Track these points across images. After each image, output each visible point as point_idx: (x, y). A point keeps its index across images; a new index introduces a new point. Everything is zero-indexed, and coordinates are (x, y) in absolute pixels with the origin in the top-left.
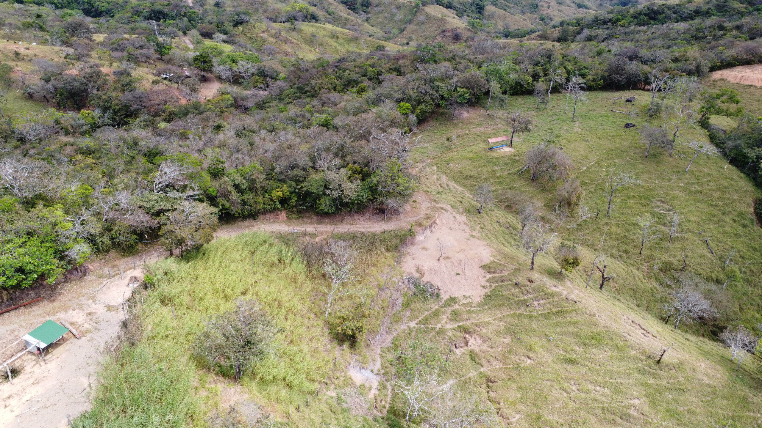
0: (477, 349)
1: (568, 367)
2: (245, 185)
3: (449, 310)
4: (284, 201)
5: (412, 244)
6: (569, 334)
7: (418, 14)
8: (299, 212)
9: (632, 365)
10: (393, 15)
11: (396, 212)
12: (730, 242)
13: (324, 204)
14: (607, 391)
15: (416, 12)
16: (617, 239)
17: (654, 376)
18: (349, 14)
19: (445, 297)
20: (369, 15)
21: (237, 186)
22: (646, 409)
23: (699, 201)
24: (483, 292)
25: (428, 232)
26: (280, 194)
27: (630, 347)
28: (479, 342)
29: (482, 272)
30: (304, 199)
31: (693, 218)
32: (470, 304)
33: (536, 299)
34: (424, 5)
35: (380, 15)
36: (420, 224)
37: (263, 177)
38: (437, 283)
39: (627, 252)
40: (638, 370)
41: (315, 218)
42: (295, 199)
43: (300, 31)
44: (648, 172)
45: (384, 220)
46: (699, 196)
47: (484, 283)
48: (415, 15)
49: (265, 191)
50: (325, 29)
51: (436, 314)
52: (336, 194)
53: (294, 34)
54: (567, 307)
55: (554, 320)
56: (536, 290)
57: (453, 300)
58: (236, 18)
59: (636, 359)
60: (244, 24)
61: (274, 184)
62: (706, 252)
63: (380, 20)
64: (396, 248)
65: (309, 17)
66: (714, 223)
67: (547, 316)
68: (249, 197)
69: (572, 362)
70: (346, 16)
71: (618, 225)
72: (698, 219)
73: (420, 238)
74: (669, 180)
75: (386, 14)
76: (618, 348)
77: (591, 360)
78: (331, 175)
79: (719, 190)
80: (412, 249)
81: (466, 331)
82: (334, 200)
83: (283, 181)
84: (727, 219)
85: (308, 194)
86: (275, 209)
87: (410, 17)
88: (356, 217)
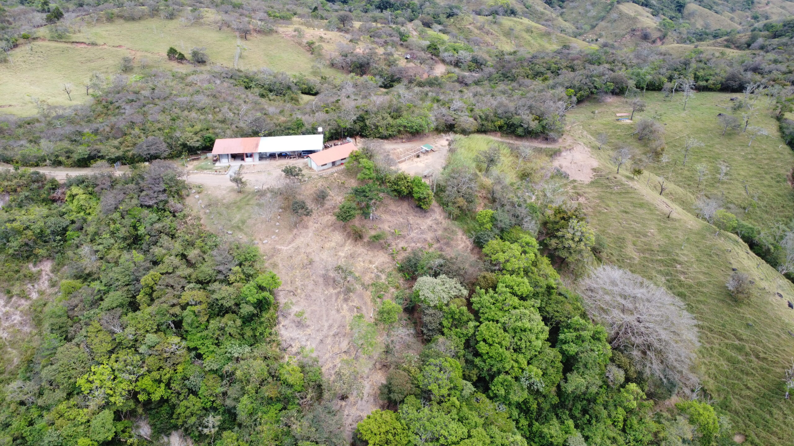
0: (582, 202)
1: (624, 214)
2: (483, 117)
3: (572, 185)
4: (500, 127)
5: (560, 156)
6: (628, 202)
7: (611, 12)
8: (507, 134)
9: (655, 217)
10: (587, 11)
11: (554, 141)
12: (764, 189)
13: (520, 131)
14: (639, 225)
15: (610, 9)
16: (685, 178)
17: (665, 223)
18: (545, 9)
19: (571, 179)
20: (564, 10)
21: (480, 117)
22: (656, 233)
23: (752, 164)
24: (590, 180)
25: (568, 152)
26: (499, 123)
27: (657, 210)
28: (584, 199)
29: (591, 171)
30: (510, 127)
31: (742, 173)
32: (583, 184)
33: (616, 186)
34: (618, 3)
35: (575, 11)
36: (565, 148)
37: (492, 114)
38: (568, 172)
39: (689, 185)
40: (658, 219)
41: (514, 138)
42: (506, 127)
43: (500, 24)
44: (721, 144)
45: (547, 144)
46: (752, 161)
47: (591, 176)
48: (608, 12)
49: (492, 122)
50: (521, 23)
51: (565, 185)
52: (526, 126)
53: (495, 27)
54: (630, 190)
55: (623, 195)
56: (617, 182)
57: (575, 181)
58: (449, 11)
59: (658, 215)
60: (455, 17)
61: (496, 119)
62: (744, 193)
63: (574, 15)
64: (551, 156)
65: (509, 12)
66: (757, 177)
67: (620, 194)
68: (485, 123)
69: (626, 212)
70: (542, 10)
71: (688, 171)
72: (746, 174)
73: (564, 154)
74: (734, 150)
75: (580, 10)
76: (650, 210)
77: (636, 213)
78: (525, 117)
79: (769, 159)
80: (559, 158)
81: (578, 194)
82: (525, 129)
83: (501, 118)
84: (768, 176)
85: (513, 125)
86: (496, 131)
87: (603, 14)
88: (534, 140)
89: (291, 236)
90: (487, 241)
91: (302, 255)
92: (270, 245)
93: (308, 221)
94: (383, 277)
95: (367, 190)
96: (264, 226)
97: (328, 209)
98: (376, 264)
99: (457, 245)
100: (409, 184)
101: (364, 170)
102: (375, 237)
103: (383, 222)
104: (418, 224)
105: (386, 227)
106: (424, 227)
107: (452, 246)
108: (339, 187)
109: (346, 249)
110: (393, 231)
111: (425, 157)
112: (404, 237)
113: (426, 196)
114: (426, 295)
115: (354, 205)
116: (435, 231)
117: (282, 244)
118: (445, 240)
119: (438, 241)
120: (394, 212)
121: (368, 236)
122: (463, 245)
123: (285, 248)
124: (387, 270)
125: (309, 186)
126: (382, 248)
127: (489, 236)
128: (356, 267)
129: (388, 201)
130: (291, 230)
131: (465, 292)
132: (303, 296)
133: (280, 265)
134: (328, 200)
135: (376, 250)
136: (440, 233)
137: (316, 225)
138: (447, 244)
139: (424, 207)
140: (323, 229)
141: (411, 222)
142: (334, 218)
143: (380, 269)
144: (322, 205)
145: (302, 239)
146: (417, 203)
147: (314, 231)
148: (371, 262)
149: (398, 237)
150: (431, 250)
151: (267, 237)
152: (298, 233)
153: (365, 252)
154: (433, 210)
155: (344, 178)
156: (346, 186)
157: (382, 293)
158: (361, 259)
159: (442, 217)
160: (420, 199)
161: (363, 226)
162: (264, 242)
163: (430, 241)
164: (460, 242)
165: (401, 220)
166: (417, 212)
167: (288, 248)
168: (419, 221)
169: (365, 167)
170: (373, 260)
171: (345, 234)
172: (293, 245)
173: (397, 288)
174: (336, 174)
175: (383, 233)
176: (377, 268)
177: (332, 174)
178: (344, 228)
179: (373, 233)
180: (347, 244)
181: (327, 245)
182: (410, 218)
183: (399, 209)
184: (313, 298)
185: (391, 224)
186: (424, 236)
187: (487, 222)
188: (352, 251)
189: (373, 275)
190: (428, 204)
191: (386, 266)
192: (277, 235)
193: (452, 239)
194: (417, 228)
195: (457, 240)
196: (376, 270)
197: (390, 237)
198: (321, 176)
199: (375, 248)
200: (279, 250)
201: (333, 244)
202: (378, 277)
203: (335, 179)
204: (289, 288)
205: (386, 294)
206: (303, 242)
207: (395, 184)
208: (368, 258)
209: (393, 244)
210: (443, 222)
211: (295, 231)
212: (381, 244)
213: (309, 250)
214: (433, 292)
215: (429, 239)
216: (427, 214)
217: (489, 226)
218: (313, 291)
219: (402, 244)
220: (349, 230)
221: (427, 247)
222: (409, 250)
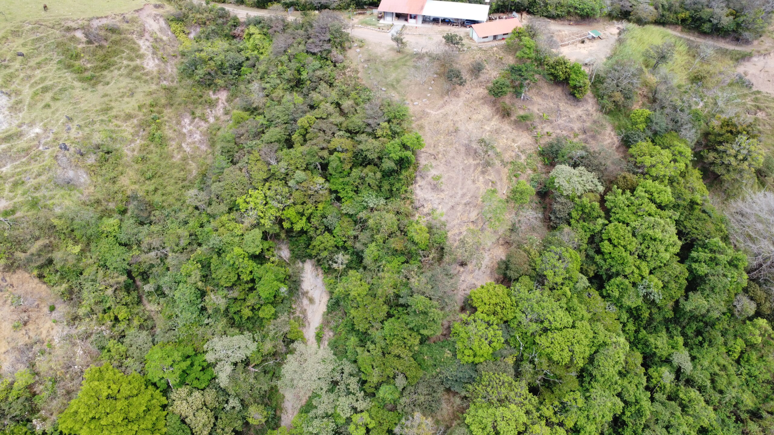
0: (760, 117)
2: (667, 6)
3: (753, 96)
4: (683, 20)
5: (748, 61)
8: (689, 29)
11: (746, 43)
13: (706, 27)
19: (754, 89)
21: (663, 6)
25: (762, 58)
26: (683, 16)
28: (763, 115)
30: (695, 22)
36: (759, 52)
37: (677, 4)
38: (753, 81)
41: (696, 34)
42: (690, 20)
45: (736, 45)
49: (676, 13)
51: (745, 95)
52: (715, 22)
57: (758, 92)
61: (681, 10)
64: (737, 60)
68: (666, 13)
73: (754, 59)
78: (717, 11)
80: (746, 64)
81: (758, 108)
82: (713, 25)
83: (687, 10)
85: (700, 19)
86: (677, 24)
88: (720, 39)
89: (441, 102)
90: (637, 141)
91: (449, 122)
92: (420, 107)
93: (461, 90)
94: (523, 157)
95: (523, 70)
96: (417, 88)
97: (481, 82)
98: (519, 143)
99: (604, 140)
100: (568, 70)
101: (525, 48)
102: (522, 117)
103: (533, 104)
104: (568, 112)
105: (535, 109)
106: (573, 116)
107: (598, 140)
108: (497, 62)
109: (492, 124)
110: (541, 114)
111: (590, 44)
112: (551, 122)
113: (582, 84)
114: (561, 183)
115: (508, 82)
116: (584, 121)
117: (432, 108)
118: (592, 133)
119: (585, 132)
120: (546, 95)
121: (516, 115)
122: (609, 141)
123: (434, 113)
124: (528, 152)
125: (466, 57)
126: (528, 129)
127: (639, 137)
128: (499, 143)
129: (542, 83)
130: (442, 97)
131: (601, 189)
132: (443, 161)
133: (427, 128)
134: (483, 73)
135: (521, 130)
136: (588, 124)
137: (467, 96)
138: (594, 137)
139: (577, 96)
140: (473, 101)
141: (561, 109)
142: (486, 91)
143: (521, 149)
144: (477, 77)
145: (452, 107)
146: (572, 90)
147: (464, 101)
148: (514, 141)
149: (545, 121)
150: (575, 140)
151: (419, 99)
152: (449, 100)
153: (511, 130)
154: (586, 100)
155: (503, 54)
156: (503, 62)
157: (519, 172)
158: (505, 136)
159: (594, 109)
160: (575, 87)
161: (513, 104)
162: (415, 103)
163: (577, 131)
164: (607, 138)
165: (552, 105)
166: (569, 100)
167: (436, 113)
168: (570, 109)
169: (525, 46)
170: (517, 139)
171: (494, 109)
172: (442, 111)
173: (535, 171)
174: (495, 49)
175: (531, 115)
176: (519, 147)
177: (492, 47)
178: (494, 103)
179: (522, 113)
180: (494, 119)
181: (475, 117)
182: (561, 104)
183: (552, 94)
184: (453, 165)
185: (541, 107)
186: (572, 125)
187: (641, 122)
188: (497, 127)
189: (513, 154)
190: (583, 93)
191: (528, 147)
192: (429, 98)
193: (600, 133)
194: (566, 116)
195: (604, 135)
196: (517, 150)
197: (537, 120)
198: (480, 48)
199: (521, 128)
200: (428, 114)
201: (481, 117)
202: (518, 156)
203: (493, 53)
204: (432, 152)
205: (522, 175)
206: (452, 110)
207: (553, 68)
208: (512, 136)
209: (539, 127)
210: (594, 114)
211: (446, 98)
212: (527, 125)
213: (456, 118)
214: (569, 182)
215: (576, 129)
216: (580, 104)
217: (642, 126)
218: (453, 158)
219: (548, 129)
220: (498, 105)
221: (572, 136)
222: (554, 136)
